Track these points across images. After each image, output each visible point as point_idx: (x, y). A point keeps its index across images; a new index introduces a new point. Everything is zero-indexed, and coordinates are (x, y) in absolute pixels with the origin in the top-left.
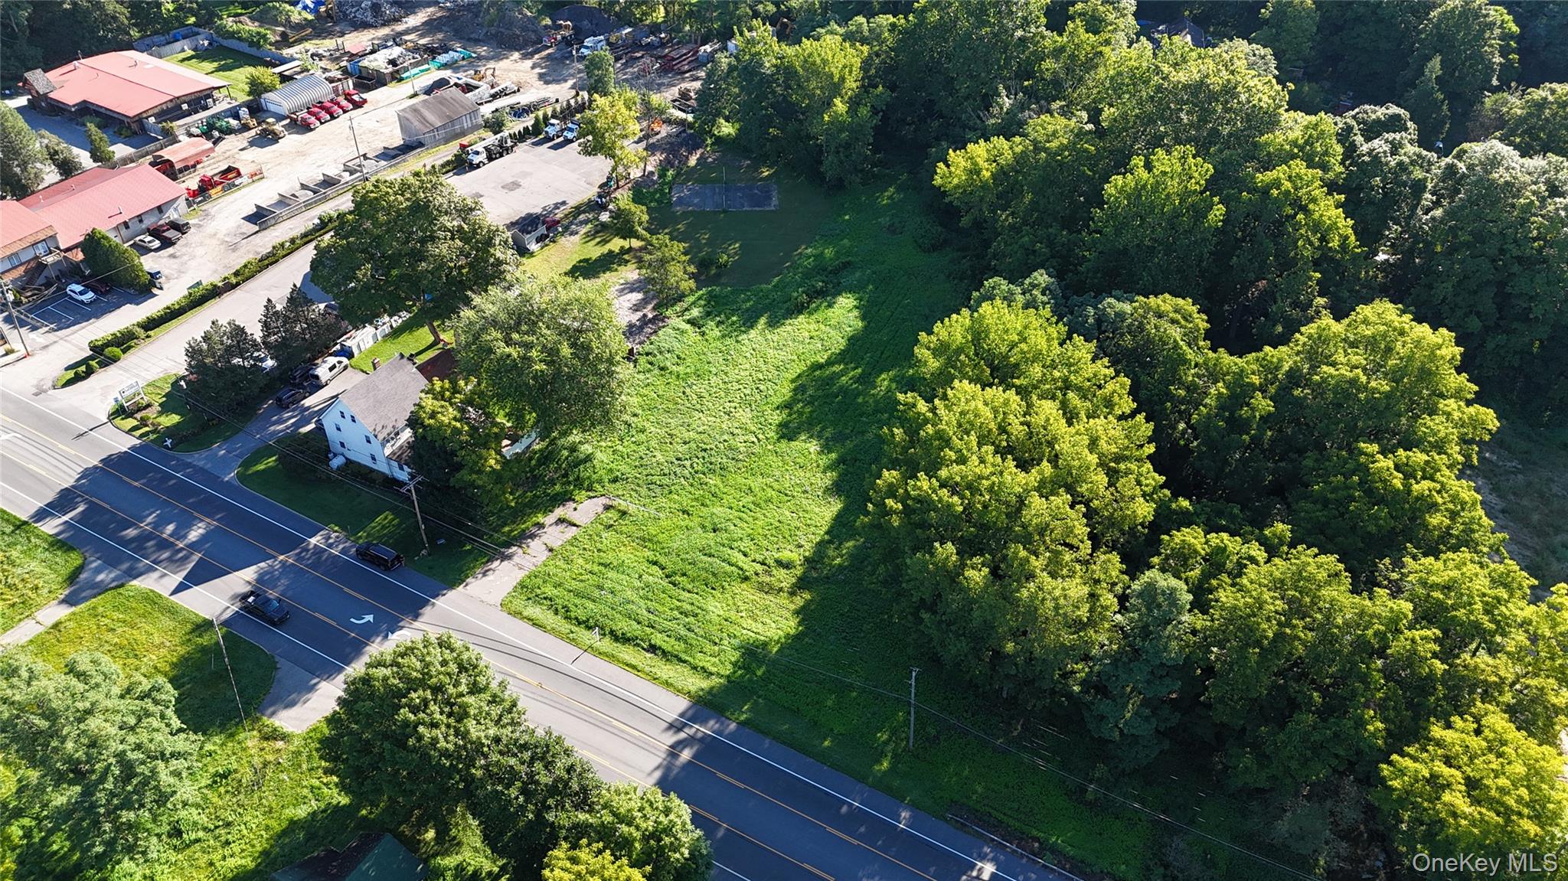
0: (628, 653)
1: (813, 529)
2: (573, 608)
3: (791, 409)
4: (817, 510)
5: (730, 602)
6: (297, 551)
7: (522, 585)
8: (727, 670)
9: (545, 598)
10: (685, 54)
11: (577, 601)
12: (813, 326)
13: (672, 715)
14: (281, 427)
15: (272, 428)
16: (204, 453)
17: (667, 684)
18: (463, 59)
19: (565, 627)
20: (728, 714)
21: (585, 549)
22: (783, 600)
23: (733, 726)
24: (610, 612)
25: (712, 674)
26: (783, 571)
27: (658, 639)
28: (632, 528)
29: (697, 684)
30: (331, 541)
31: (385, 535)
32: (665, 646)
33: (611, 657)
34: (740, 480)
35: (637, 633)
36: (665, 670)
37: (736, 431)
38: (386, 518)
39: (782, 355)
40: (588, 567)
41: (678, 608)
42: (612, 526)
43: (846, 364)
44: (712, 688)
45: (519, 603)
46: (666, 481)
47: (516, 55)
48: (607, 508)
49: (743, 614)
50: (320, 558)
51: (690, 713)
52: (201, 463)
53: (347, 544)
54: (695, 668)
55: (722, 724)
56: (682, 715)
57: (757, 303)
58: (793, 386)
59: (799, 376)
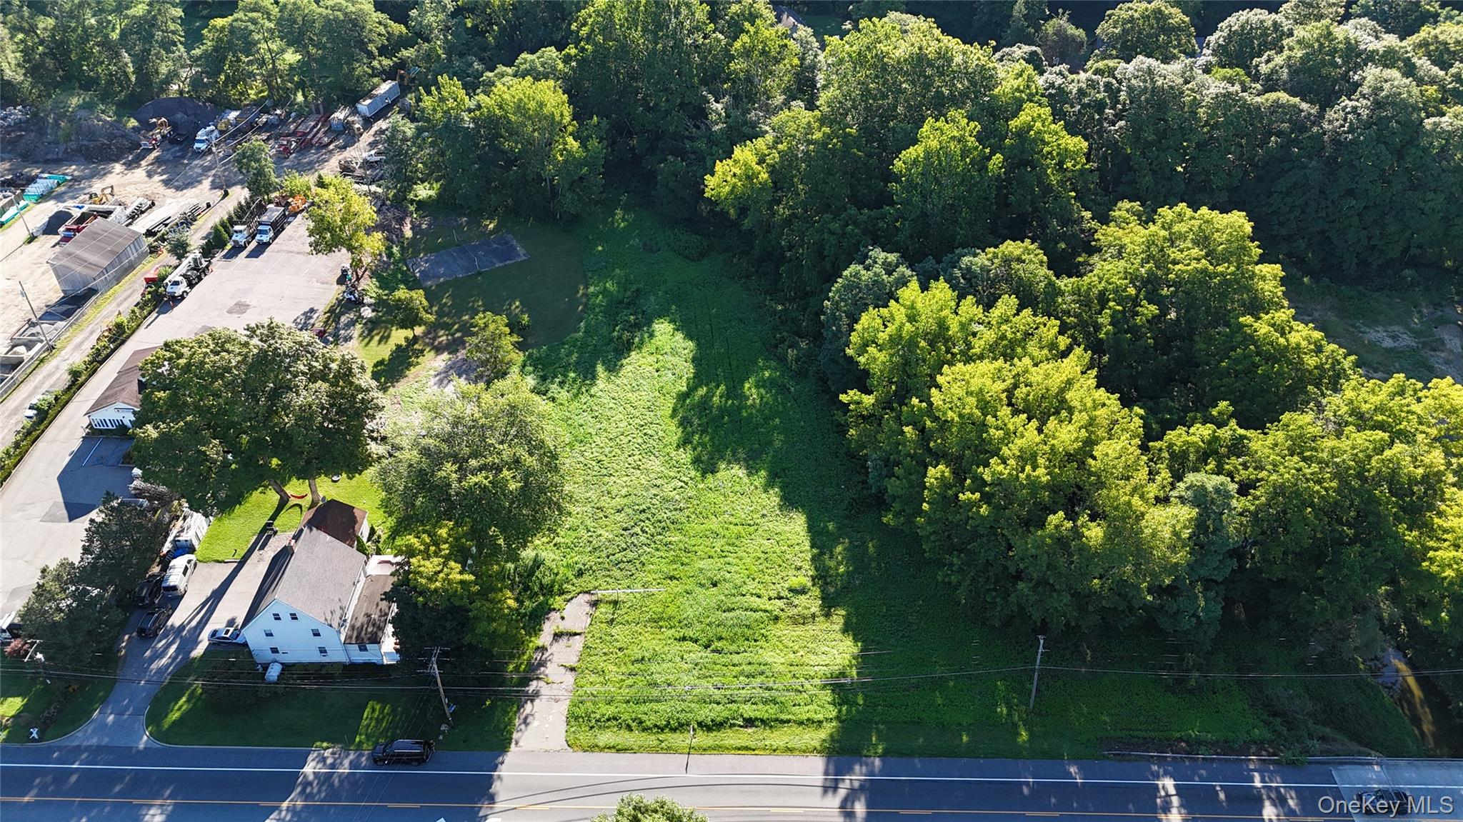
0: (730, 737)
1: (797, 548)
2: (644, 718)
3: (691, 443)
4: (787, 528)
5: (781, 647)
6: (299, 789)
7: (573, 718)
8: (833, 713)
9: (609, 720)
10: (314, 127)
11: (644, 708)
12: (651, 359)
13: (819, 778)
14: (164, 661)
15: (154, 666)
16: (88, 728)
17: (789, 750)
18: (59, 184)
19: (651, 739)
20: (865, 752)
21: (605, 654)
22: (822, 625)
23: (877, 762)
24: (684, 705)
25: (820, 722)
26: (803, 597)
27: (748, 711)
28: (634, 615)
29: (816, 737)
30: (329, 761)
31: (387, 729)
32: (758, 715)
33: (718, 749)
34: (699, 528)
35: (726, 714)
36: (777, 738)
37: (659, 482)
38: (373, 710)
39: (645, 395)
40: (623, 669)
41: (742, 673)
42: (612, 620)
43: (707, 385)
44: (831, 735)
45: (585, 737)
46: (630, 555)
47: (118, 167)
48: (595, 604)
49: (802, 653)
50: (331, 785)
51: (831, 768)
52: (94, 741)
53: (352, 757)
54: (801, 723)
55: (867, 765)
56: (826, 773)
57: (581, 353)
58: (676, 421)
59: (674, 410)
